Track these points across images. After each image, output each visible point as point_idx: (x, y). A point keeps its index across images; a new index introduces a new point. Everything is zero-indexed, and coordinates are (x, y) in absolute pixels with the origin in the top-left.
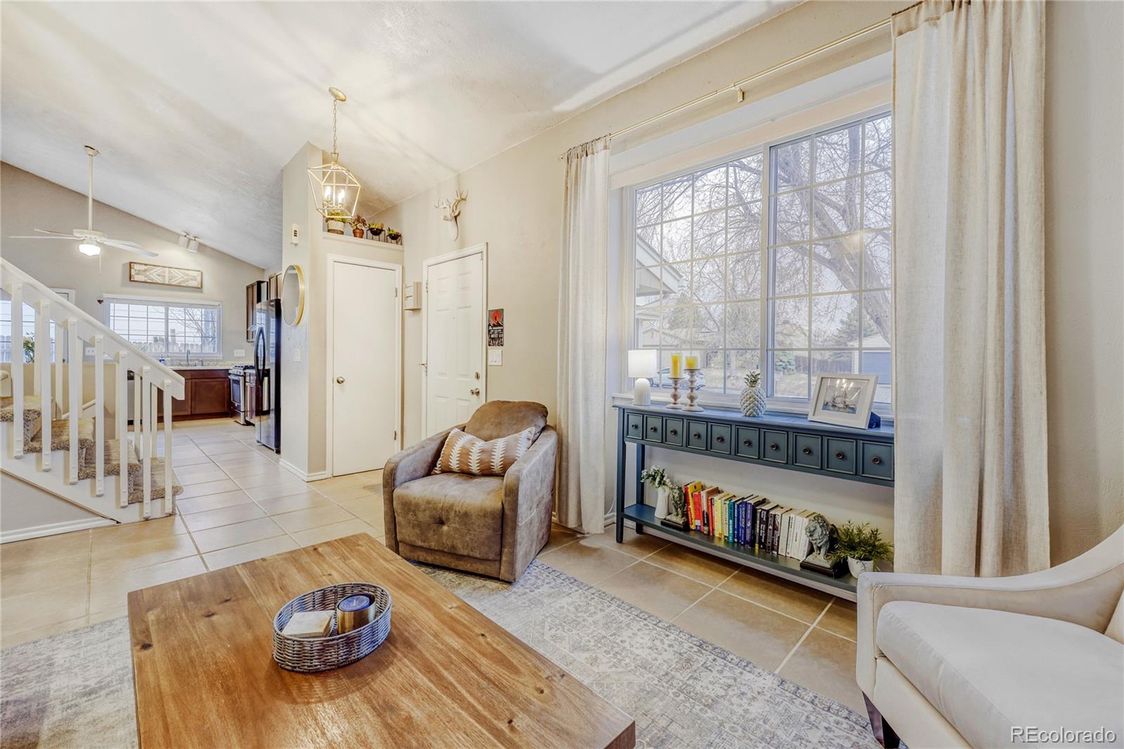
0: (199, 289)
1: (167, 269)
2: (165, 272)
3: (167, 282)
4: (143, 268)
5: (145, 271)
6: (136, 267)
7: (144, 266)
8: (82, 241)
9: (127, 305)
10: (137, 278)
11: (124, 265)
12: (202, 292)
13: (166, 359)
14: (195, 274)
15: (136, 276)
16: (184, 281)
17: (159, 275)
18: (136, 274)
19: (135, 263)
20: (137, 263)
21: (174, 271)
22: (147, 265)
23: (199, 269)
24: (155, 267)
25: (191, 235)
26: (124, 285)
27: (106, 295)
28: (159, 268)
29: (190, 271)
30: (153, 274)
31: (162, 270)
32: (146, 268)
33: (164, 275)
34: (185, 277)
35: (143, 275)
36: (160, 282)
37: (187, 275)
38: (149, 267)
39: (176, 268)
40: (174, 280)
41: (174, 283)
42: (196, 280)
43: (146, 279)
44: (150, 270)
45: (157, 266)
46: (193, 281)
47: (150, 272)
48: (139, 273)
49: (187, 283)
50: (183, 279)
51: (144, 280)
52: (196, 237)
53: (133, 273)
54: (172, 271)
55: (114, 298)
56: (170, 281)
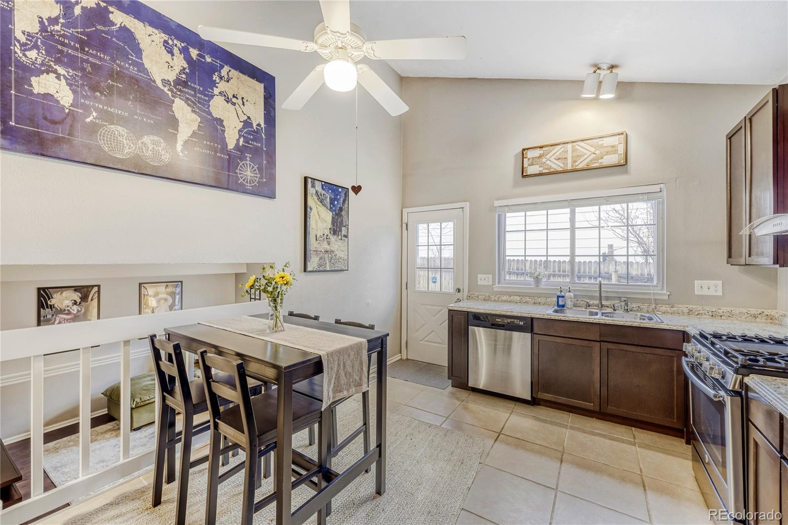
0: (623, 167)
1: (570, 145)
2: (567, 152)
3: (569, 167)
4: (538, 153)
6: (530, 154)
7: (538, 150)
9: (523, 214)
10: (531, 170)
11: (516, 155)
12: (625, 171)
14: (614, 141)
15: (529, 168)
16: (594, 159)
18: (529, 165)
19: (528, 149)
20: (530, 148)
21: (581, 146)
22: (542, 147)
23: (620, 131)
24: (554, 147)
25: (605, 66)
26: (516, 184)
27: (497, 203)
28: (558, 147)
29: (605, 139)
30: (550, 159)
31: (563, 149)
32: (542, 152)
33: (565, 156)
34: (597, 152)
35: (538, 164)
36: (559, 169)
37: (602, 146)
38: (546, 149)
39: (582, 141)
40: (581, 160)
41: (580, 166)
42: (616, 152)
43: (542, 169)
44: (547, 155)
45: (555, 145)
46: (610, 154)
47: (547, 157)
48: (533, 162)
49: (600, 161)
50: (593, 156)
51: (539, 171)
52: (612, 67)
53: (525, 165)
54: (577, 147)
55: (505, 206)
56: (574, 164)
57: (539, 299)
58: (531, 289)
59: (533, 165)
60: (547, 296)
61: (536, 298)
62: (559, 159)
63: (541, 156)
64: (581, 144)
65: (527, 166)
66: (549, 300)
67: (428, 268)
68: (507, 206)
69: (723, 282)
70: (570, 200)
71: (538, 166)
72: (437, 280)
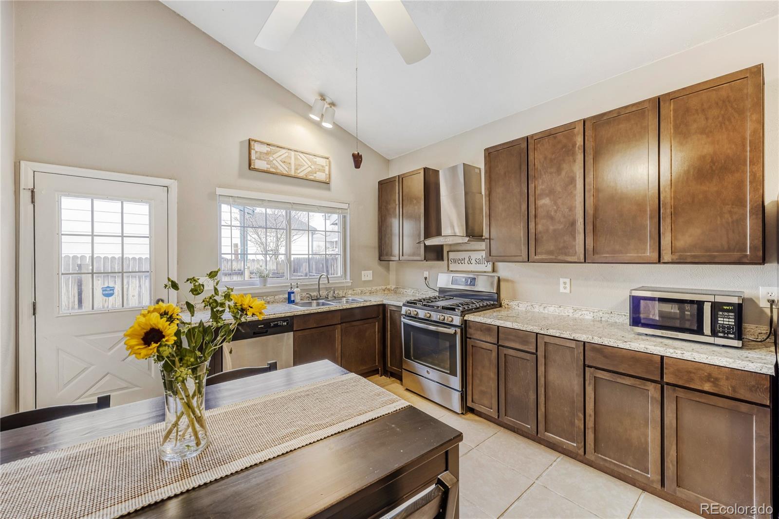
0: (326, 184)
1: (293, 153)
2: (290, 158)
3: (293, 173)
4: (265, 149)
5: (267, 153)
6: (257, 147)
7: (266, 146)
10: (257, 164)
11: (241, 142)
12: (329, 189)
14: (322, 162)
15: (257, 161)
16: (311, 173)
18: (256, 158)
19: (255, 141)
20: (258, 141)
21: (301, 157)
22: (269, 145)
23: (327, 156)
24: (280, 149)
25: (328, 100)
26: (241, 175)
27: (219, 191)
28: (284, 151)
29: (318, 158)
30: (277, 159)
31: (287, 154)
32: (269, 150)
33: (290, 162)
34: (313, 167)
35: (265, 161)
36: (285, 172)
37: (315, 163)
38: (273, 148)
39: (302, 153)
40: (302, 169)
41: (301, 175)
42: (324, 171)
43: (269, 166)
44: (273, 154)
45: (281, 148)
46: (321, 172)
47: (274, 156)
48: (262, 156)
49: (315, 175)
50: (310, 169)
51: (267, 168)
52: (333, 104)
53: (253, 157)
54: (299, 157)
55: (230, 196)
56: (296, 171)
57: (269, 298)
58: (258, 289)
59: (261, 159)
60: (274, 294)
61: (265, 298)
62: (284, 162)
63: (269, 154)
64: (301, 155)
65: (254, 158)
66: (277, 297)
67: (92, 273)
68: (232, 197)
69: (373, 272)
70: (294, 203)
71: (266, 162)
72: (116, 291)
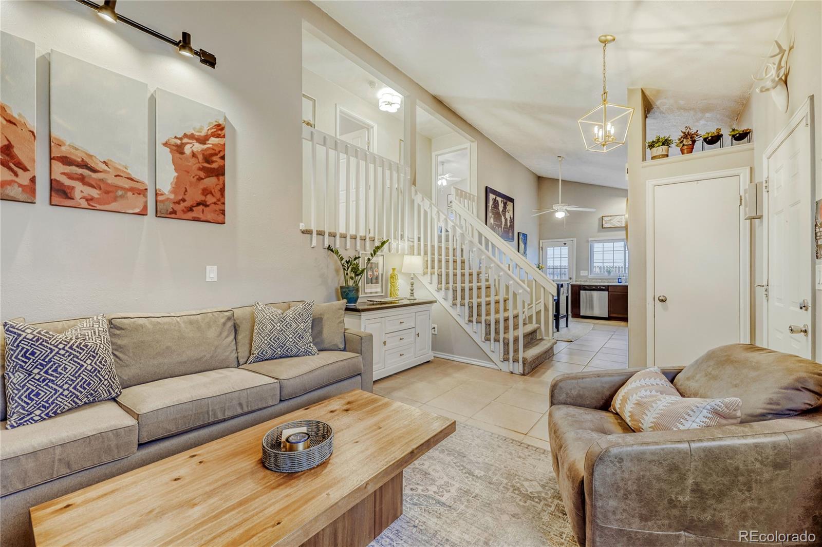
1: (623, 216)
2: (622, 219)
3: (623, 225)
4: (610, 218)
5: (610, 220)
6: (605, 219)
8: (557, 211)
9: (602, 244)
10: (605, 226)
11: (599, 219)
13: (622, 278)
15: (605, 224)
17: (618, 222)
19: (605, 216)
22: (611, 216)
24: (616, 216)
26: (599, 231)
27: (590, 240)
30: (615, 221)
31: (620, 218)
33: (621, 221)
36: (619, 226)
43: (611, 225)
44: (613, 219)
48: (607, 222)
55: (593, 240)
58: (606, 276)
60: (613, 279)
61: (608, 280)
67: (554, 269)
